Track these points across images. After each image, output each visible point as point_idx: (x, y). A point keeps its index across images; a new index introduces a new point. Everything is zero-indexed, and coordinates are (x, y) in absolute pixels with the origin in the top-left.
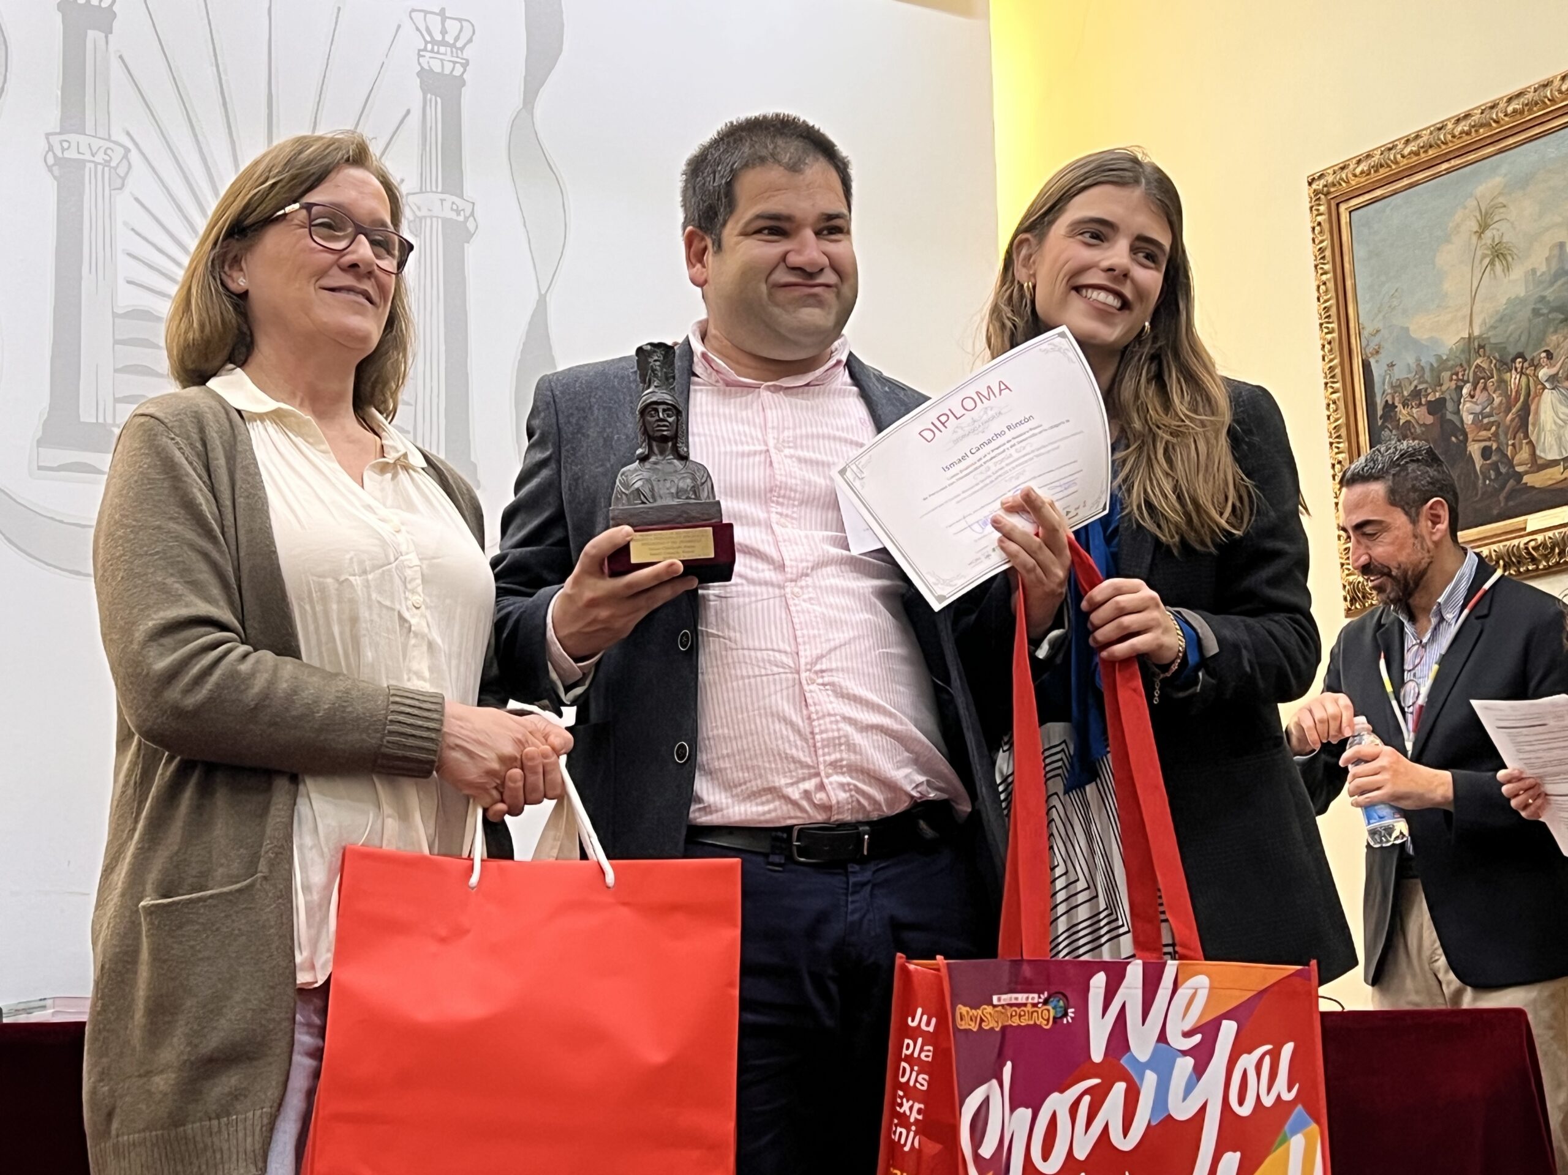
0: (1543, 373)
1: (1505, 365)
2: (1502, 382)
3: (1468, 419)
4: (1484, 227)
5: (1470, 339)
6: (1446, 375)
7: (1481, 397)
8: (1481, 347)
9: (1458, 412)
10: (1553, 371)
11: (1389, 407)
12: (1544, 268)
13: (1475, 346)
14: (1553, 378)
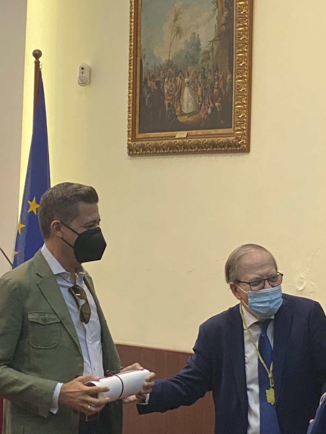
0: (186, 80)
1: (177, 74)
2: (175, 80)
3: (166, 91)
4: (176, 19)
5: (169, 61)
6: (161, 72)
7: (170, 83)
8: (171, 65)
9: (163, 87)
10: (188, 80)
11: (146, 80)
12: (189, 40)
13: (170, 64)
14: (188, 83)
